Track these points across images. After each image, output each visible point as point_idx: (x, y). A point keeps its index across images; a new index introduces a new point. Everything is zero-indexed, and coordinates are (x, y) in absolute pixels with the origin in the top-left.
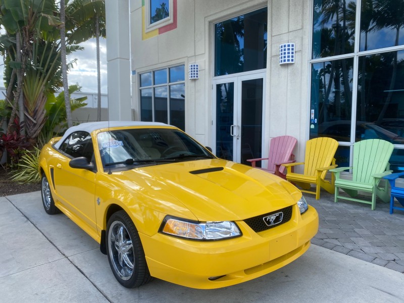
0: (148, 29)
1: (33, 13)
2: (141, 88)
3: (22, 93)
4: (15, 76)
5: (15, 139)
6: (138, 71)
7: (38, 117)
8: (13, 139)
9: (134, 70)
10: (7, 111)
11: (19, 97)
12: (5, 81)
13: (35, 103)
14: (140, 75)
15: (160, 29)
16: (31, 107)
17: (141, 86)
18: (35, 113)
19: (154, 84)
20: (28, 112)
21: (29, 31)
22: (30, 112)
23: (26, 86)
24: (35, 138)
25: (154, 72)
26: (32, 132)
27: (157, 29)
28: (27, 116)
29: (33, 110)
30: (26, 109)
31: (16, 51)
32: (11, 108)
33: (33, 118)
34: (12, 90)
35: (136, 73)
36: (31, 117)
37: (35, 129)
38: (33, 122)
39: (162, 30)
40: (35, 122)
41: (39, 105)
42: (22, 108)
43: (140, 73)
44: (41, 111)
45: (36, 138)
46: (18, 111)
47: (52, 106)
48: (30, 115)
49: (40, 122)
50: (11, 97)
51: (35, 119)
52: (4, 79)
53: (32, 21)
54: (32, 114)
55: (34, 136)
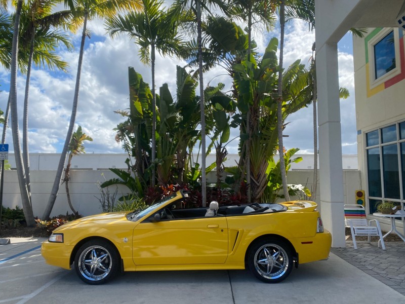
0: (373, 85)
2: (368, 148)
3: (249, 161)
4: (245, 146)
5: (240, 199)
6: (364, 131)
7: (261, 180)
8: (238, 200)
9: (359, 129)
10: (238, 175)
11: (246, 164)
12: (240, 151)
13: (259, 168)
14: (367, 134)
15: (386, 83)
16: (256, 171)
17: (367, 146)
18: (259, 176)
19: (382, 143)
20: (253, 176)
21: (254, 109)
22: (255, 176)
24: (258, 199)
25: (381, 129)
26: (257, 193)
27: (382, 83)
28: (252, 180)
29: (257, 174)
30: (252, 174)
31: (246, 126)
32: (241, 173)
33: (257, 181)
34: (243, 157)
35: (362, 133)
37: (258, 190)
38: (257, 185)
39: (388, 84)
40: (258, 184)
41: (261, 170)
42: (249, 172)
43: (366, 132)
44: (263, 175)
45: (260, 199)
46: (246, 175)
48: (254, 178)
49: (262, 185)
50: (241, 163)
51: (258, 183)
52: (239, 149)
54: (256, 178)
55: (258, 197)
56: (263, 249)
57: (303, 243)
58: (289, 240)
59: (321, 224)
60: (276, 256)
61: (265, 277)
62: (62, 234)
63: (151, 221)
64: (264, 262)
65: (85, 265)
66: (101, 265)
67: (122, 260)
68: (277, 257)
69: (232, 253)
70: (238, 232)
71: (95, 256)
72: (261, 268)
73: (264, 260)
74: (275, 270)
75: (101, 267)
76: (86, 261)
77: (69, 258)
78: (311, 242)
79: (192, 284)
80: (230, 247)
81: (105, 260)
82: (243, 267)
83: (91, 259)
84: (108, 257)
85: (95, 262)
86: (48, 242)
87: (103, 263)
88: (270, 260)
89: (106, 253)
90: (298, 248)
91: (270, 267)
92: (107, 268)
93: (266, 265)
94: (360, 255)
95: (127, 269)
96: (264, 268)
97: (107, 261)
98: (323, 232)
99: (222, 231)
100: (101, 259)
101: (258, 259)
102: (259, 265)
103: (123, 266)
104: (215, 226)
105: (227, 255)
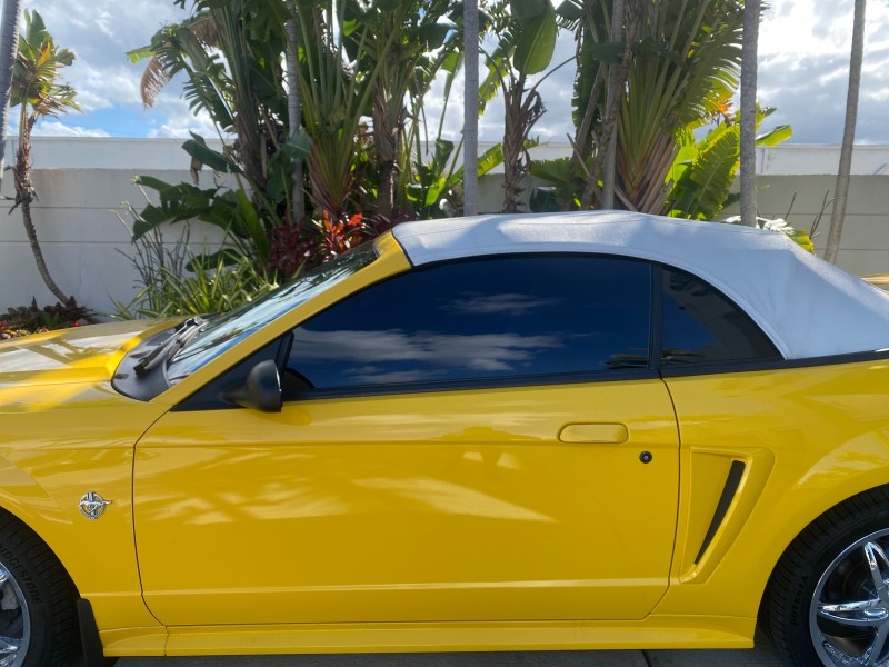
3: (614, 136)
4: (602, 87)
7: (649, 203)
11: (606, 144)
12: (576, 108)
16: (634, 170)
22: (628, 186)
23: (627, 115)
28: (620, 200)
29: (635, 183)
30: (620, 180)
33: (636, 205)
34: (591, 128)
36: (632, 202)
42: (611, 176)
44: (656, 186)
48: (627, 197)
51: (639, 209)
52: (574, 102)
54: (634, 195)
67: (87, 603)
69: (695, 572)
70: (737, 468)
73: (861, 604)
99: (646, 458)
103: (96, 631)
104: (609, 434)
105: (662, 582)
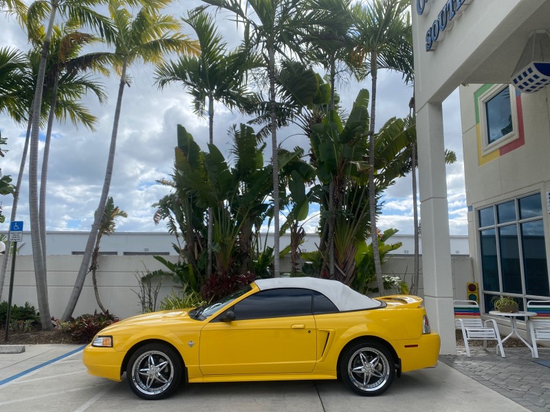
0: (486, 150)
1: (343, 162)
2: (481, 229)
3: (332, 243)
4: (328, 226)
6: (476, 207)
7: (347, 269)
9: (471, 205)
10: (319, 263)
11: (329, 248)
12: (320, 231)
13: (345, 254)
14: (479, 211)
15: (501, 149)
16: (341, 257)
17: (480, 226)
18: (345, 264)
19: (499, 222)
20: (338, 263)
22: (340, 263)
23: (337, 236)
25: (497, 206)
27: (497, 150)
28: (337, 268)
29: (343, 261)
30: (336, 260)
31: (329, 200)
32: (322, 260)
33: (342, 270)
34: (324, 240)
35: (474, 209)
39: (504, 150)
40: (344, 275)
41: (349, 255)
42: (332, 259)
43: (478, 209)
44: (351, 263)
46: (329, 262)
47: (363, 256)
48: (339, 267)
49: (350, 275)
50: (323, 247)
51: (344, 272)
53: (342, 170)
54: (342, 266)
56: (358, 355)
57: (406, 346)
58: (390, 342)
59: (427, 323)
60: (374, 363)
61: (362, 388)
62: (111, 337)
63: (222, 320)
64: (360, 370)
65: (140, 375)
66: (159, 374)
67: (187, 368)
68: (376, 364)
69: (322, 358)
70: (329, 334)
71: (153, 363)
72: (356, 379)
73: (360, 368)
74: (374, 380)
75: (159, 377)
76: (142, 370)
77: (120, 366)
78: (417, 346)
79: (274, 398)
80: (320, 352)
81: (165, 369)
82: (335, 377)
83: (147, 367)
84: (169, 365)
85: (153, 371)
86: (91, 347)
87: (162, 372)
88: (367, 368)
89: (165, 360)
90: (401, 352)
91: (367, 376)
92: (168, 379)
93: (363, 374)
94: (474, 364)
95: (192, 380)
96: (360, 377)
97: (166, 371)
98: (429, 333)
99: (309, 332)
100: (161, 367)
101: (352, 367)
102: (354, 374)
103: (187, 376)
104: (301, 326)
105: (315, 361)
